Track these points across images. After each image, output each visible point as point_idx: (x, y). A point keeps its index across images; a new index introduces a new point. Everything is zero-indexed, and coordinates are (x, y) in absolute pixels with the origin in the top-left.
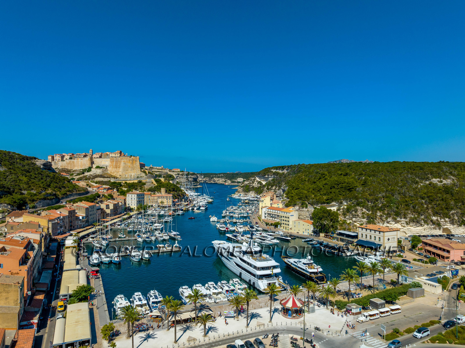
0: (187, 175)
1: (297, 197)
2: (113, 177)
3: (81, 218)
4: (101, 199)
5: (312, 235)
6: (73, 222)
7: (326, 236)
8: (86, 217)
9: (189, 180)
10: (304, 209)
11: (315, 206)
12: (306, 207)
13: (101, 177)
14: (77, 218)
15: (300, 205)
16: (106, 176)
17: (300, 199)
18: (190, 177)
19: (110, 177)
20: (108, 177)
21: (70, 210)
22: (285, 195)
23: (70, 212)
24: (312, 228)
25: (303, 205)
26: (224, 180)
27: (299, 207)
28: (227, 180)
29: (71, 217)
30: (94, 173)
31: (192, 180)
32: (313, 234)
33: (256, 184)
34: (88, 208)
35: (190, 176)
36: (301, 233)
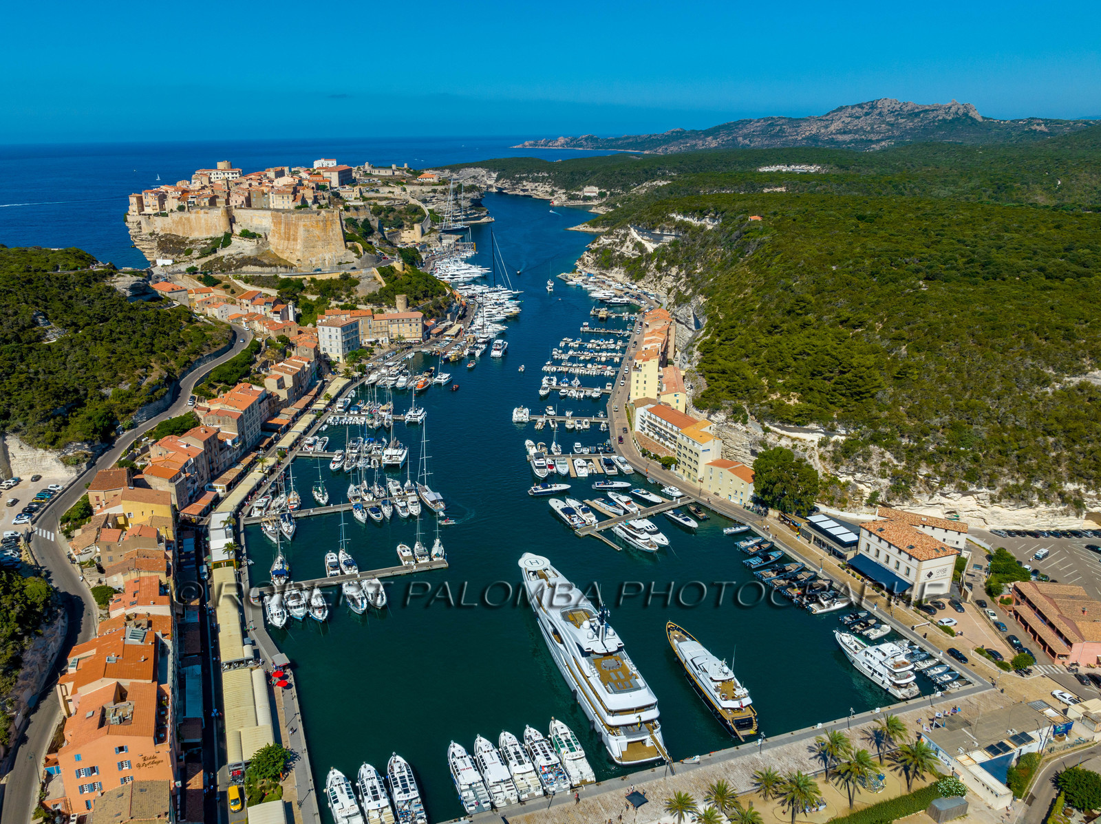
0: (457, 191)
1: (727, 383)
2: (283, 264)
3: (229, 442)
4: (264, 359)
5: (748, 508)
6: (214, 458)
7: (783, 519)
8: (239, 437)
9: (460, 205)
10: (739, 426)
11: (767, 425)
12: (744, 423)
13: (255, 265)
14: (222, 446)
15: (730, 410)
16: (266, 261)
17: (732, 392)
18: (464, 198)
19: (275, 266)
20: (271, 266)
21: (207, 436)
22: (697, 354)
23: (207, 443)
24: (749, 490)
25: (737, 415)
26: (550, 190)
27: (727, 418)
28: (556, 189)
29: (211, 451)
30: (240, 250)
31: (469, 204)
32: (751, 505)
33: (631, 248)
34: (241, 416)
35: (463, 194)
36: (723, 496)
